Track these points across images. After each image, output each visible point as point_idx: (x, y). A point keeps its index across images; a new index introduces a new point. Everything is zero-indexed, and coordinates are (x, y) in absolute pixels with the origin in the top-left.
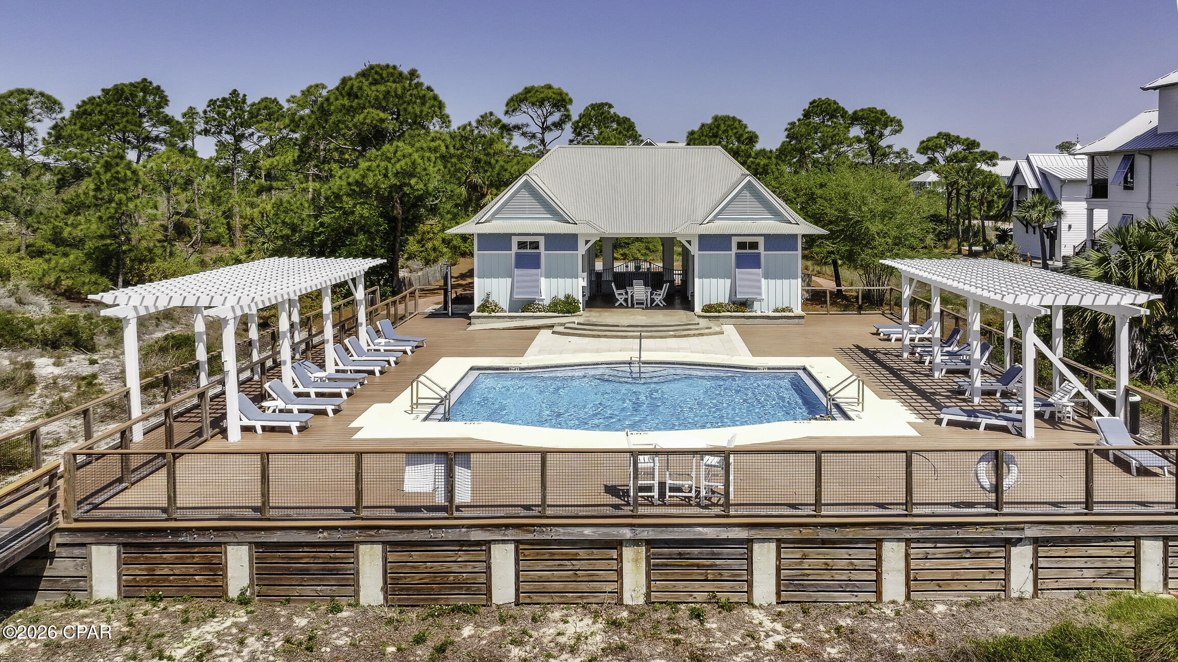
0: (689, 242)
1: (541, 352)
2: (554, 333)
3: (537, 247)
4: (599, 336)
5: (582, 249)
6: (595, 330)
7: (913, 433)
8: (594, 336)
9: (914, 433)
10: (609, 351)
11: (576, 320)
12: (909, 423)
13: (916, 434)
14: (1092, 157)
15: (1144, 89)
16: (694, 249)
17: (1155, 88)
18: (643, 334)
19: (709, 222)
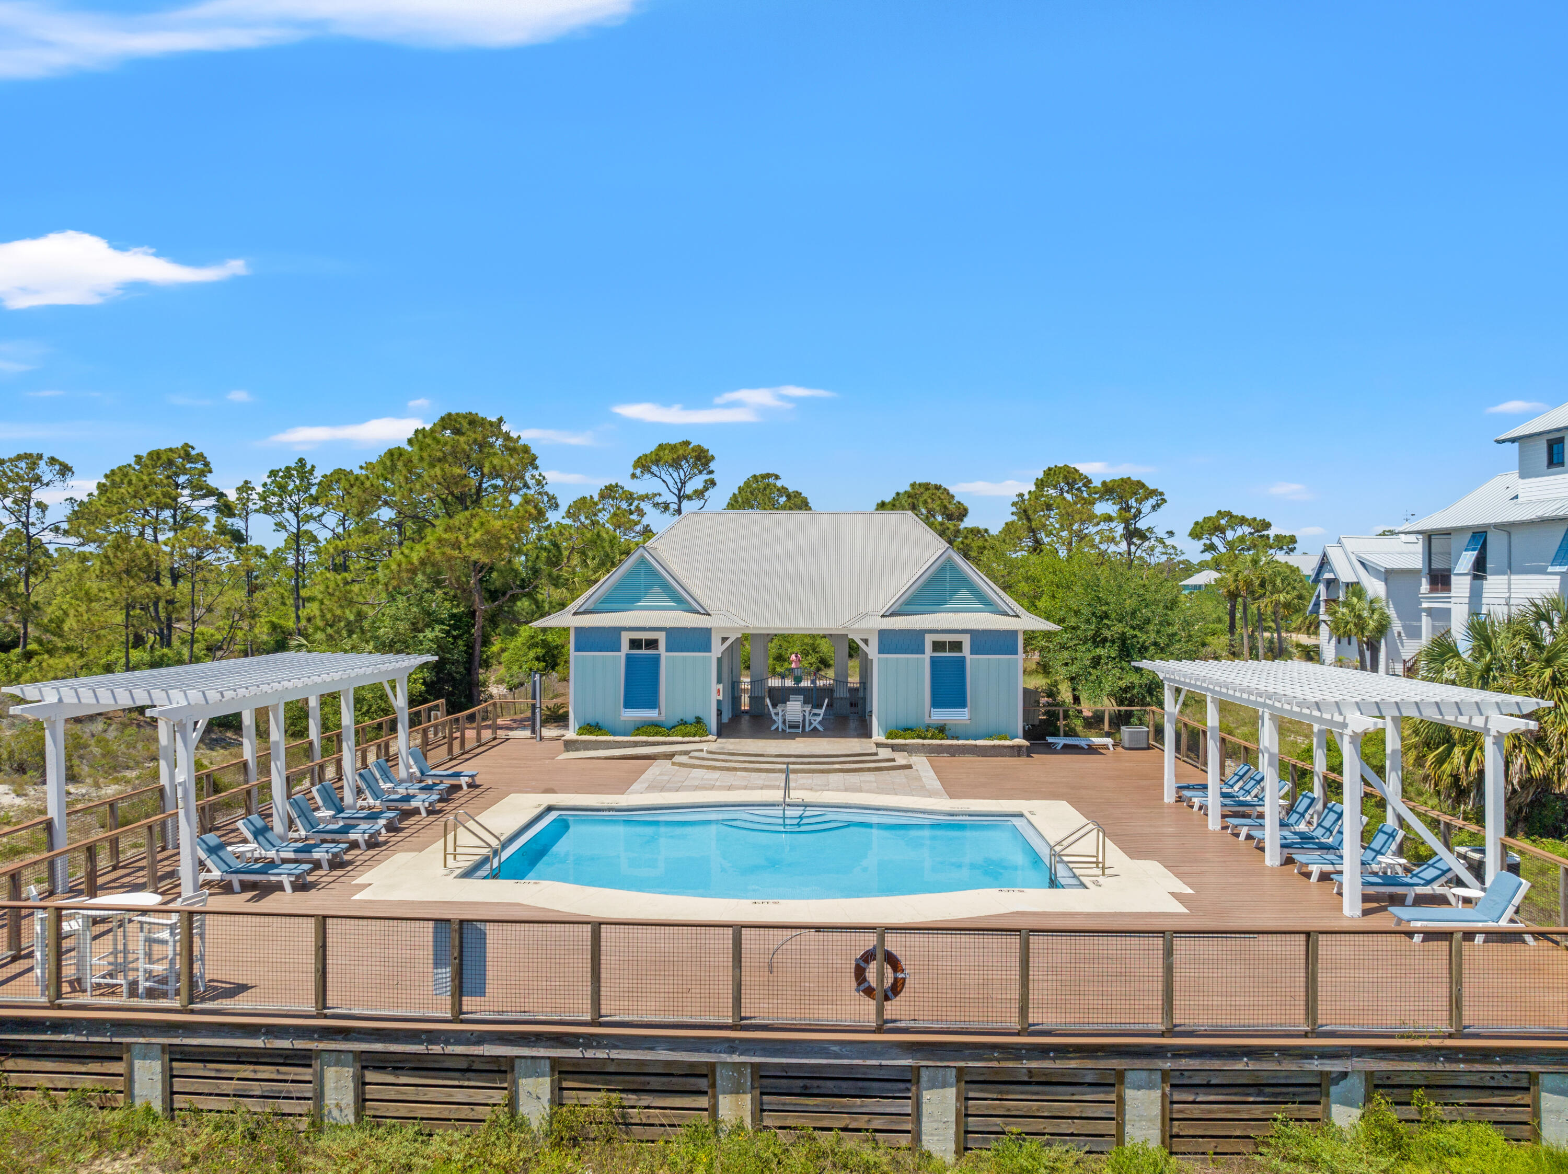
0: (866, 641)
1: (651, 788)
2: (673, 764)
3: (656, 648)
4: (735, 769)
5: (718, 649)
6: (731, 761)
7: (1178, 908)
8: (728, 769)
9: (1180, 909)
10: (745, 788)
11: (705, 746)
12: (1172, 894)
13: (1183, 910)
14: (1429, 536)
15: (1498, 442)
16: (872, 651)
17: (1513, 440)
18: (791, 767)
19: (892, 615)
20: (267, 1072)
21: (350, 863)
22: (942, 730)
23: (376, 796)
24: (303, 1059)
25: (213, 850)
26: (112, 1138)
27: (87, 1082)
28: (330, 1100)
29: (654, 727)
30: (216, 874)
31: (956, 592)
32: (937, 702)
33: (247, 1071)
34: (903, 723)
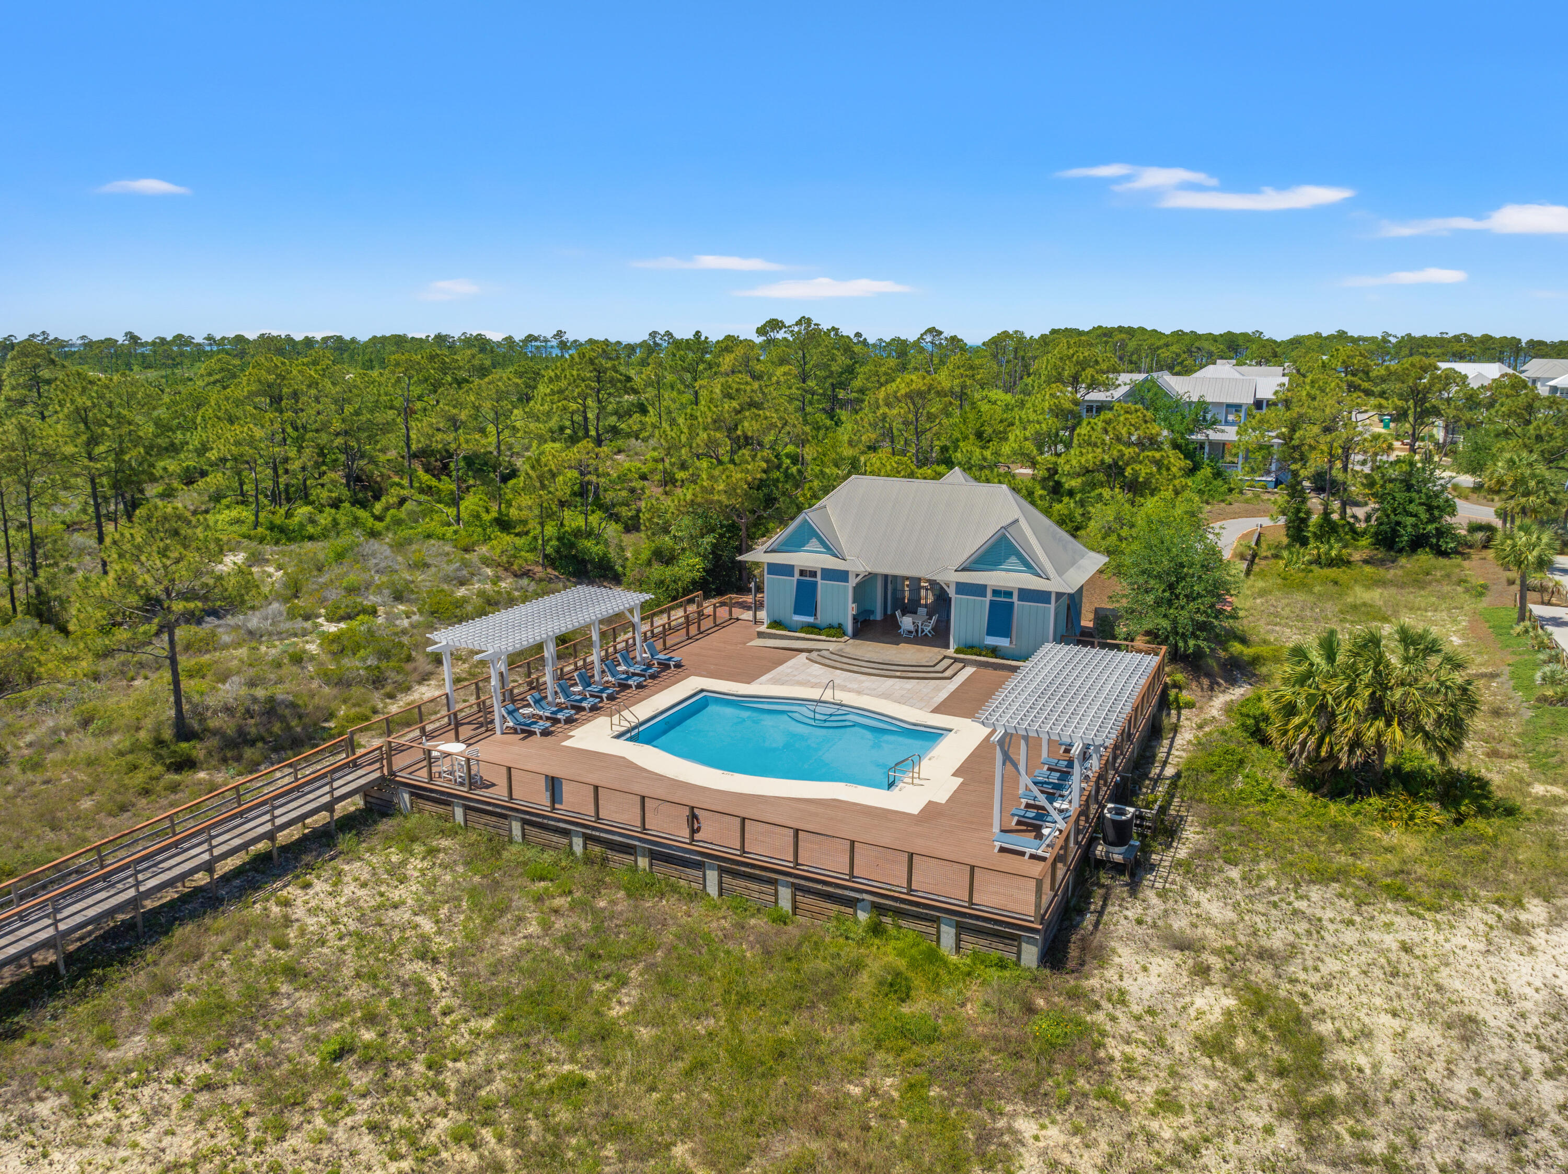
0: (949, 588)
2: (807, 659)
3: (815, 577)
5: (853, 582)
11: (833, 647)
12: (930, 802)
16: (953, 593)
19: (963, 570)
20: (494, 819)
21: (576, 720)
22: (994, 651)
23: (613, 676)
24: (505, 817)
25: (510, 713)
26: (447, 832)
27: (441, 811)
28: (514, 833)
29: (813, 628)
30: (511, 724)
31: (1008, 558)
32: (991, 632)
33: (488, 817)
34: (969, 642)
